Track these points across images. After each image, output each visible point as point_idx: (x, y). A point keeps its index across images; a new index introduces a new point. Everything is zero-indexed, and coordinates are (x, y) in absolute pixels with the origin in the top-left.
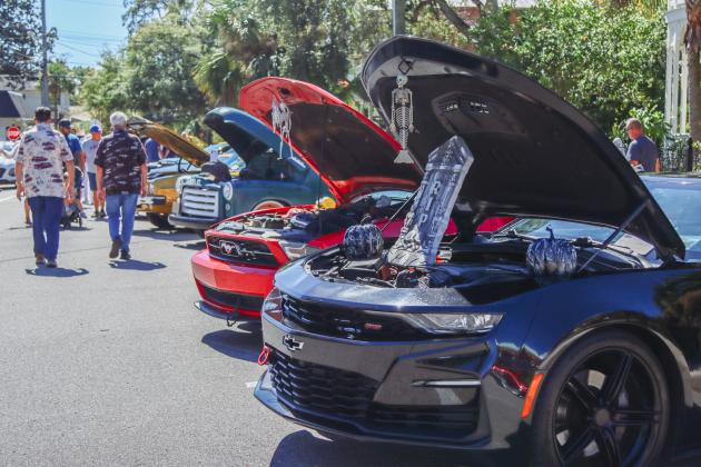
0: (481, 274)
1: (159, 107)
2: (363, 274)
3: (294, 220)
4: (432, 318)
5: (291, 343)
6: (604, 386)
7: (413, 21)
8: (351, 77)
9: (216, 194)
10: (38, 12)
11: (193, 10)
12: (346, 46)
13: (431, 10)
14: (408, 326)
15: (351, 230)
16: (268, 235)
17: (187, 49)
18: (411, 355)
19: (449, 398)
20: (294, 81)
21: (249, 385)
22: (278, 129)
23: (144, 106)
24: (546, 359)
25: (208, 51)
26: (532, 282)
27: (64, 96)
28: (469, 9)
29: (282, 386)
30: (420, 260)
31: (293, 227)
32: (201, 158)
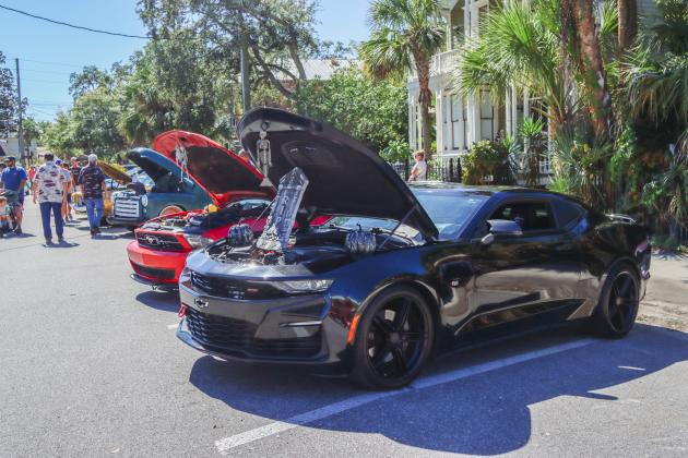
0: (317, 254)
1: (95, 146)
2: (242, 256)
3: (191, 220)
4: (290, 284)
5: (200, 303)
6: (396, 318)
7: (255, 90)
8: (216, 125)
9: (137, 203)
10: (15, 88)
11: (115, 84)
12: (213, 105)
13: (265, 82)
14: (275, 289)
15: (233, 228)
16: (176, 231)
17: (111, 109)
18: (278, 308)
19: (302, 333)
20: (189, 133)
21: (170, 327)
22: (180, 164)
23: (86, 146)
24: (361, 305)
25: (125, 110)
26: (350, 258)
27: (34, 141)
28: (287, 81)
29: (194, 329)
30: (278, 246)
31: (192, 225)
32: (126, 179)
